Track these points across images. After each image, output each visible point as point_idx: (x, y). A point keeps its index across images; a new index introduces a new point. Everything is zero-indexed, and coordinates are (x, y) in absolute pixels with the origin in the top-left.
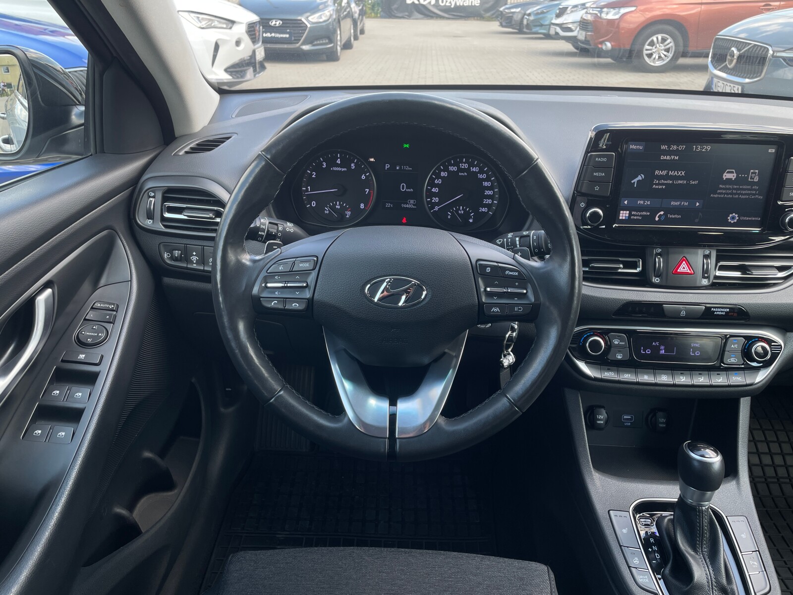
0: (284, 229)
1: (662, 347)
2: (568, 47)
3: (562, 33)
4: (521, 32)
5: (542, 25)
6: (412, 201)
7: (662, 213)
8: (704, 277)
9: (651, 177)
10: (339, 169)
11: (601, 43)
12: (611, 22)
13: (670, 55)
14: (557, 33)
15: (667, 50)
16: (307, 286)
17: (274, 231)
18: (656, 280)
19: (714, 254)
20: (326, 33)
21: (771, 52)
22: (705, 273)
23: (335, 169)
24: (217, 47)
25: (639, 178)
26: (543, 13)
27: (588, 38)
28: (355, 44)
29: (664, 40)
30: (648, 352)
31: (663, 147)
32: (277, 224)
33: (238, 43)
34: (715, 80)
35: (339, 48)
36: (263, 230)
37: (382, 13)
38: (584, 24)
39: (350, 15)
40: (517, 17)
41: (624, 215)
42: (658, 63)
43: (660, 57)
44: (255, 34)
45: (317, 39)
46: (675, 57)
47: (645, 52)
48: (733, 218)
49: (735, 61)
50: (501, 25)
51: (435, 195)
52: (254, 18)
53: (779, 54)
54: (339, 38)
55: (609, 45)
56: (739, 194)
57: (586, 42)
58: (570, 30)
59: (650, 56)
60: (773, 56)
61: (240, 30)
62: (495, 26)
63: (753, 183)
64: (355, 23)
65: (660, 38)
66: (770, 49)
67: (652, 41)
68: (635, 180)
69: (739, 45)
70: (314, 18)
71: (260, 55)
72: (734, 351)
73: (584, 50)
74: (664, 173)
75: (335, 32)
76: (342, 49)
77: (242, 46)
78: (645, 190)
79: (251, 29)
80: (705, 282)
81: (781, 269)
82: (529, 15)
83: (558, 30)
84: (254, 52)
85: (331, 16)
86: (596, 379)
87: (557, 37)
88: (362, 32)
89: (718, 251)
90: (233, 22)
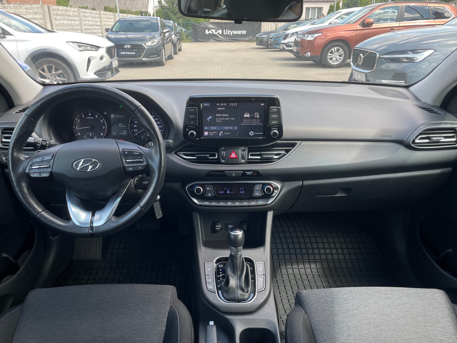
0: (50, 143)
1: (228, 190)
2: (291, 55)
3: (286, 48)
4: (268, 48)
5: (278, 44)
6: (125, 131)
7: (222, 132)
8: (243, 159)
9: (214, 117)
10: (90, 118)
11: (305, 53)
12: (310, 41)
13: (342, 58)
14: (284, 48)
15: (340, 56)
16: (50, 167)
17: (44, 144)
18: (223, 161)
19: (247, 149)
20: (156, 51)
21: (378, 55)
22: (243, 158)
23: (88, 118)
24: (89, 61)
25: (210, 118)
26: (278, 37)
27: (298, 51)
28: (175, 57)
29: (338, 50)
30: (222, 192)
31: (218, 104)
32: (46, 141)
33: (101, 58)
34: (354, 71)
35: (164, 60)
36: (39, 144)
37: (192, 39)
38: (296, 43)
39: (172, 41)
40: (265, 40)
41: (206, 133)
42: (336, 63)
43: (336, 60)
44: (112, 53)
45: (151, 55)
46: (344, 60)
47: (329, 57)
48: (252, 133)
49: (362, 61)
50: (257, 44)
51: (135, 128)
52: (111, 44)
53: (382, 56)
54: (164, 54)
55: (309, 54)
56: (252, 123)
57: (297, 53)
58: (290, 46)
59: (331, 59)
60: (379, 57)
61: (102, 52)
62: (254, 45)
63: (257, 119)
64: (174, 45)
65: (336, 49)
66: (377, 54)
67: (332, 51)
68: (208, 119)
69: (364, 52)
70: (149, 44)
71: (115, 64)
72: (258, 190)
73: (299, 56)
74: (220, 115)
75: (161, 50)
76: (166, 60)
77: (104, 59)
78: (213, 123)
79: (109, 51)
80: (243, 161)
81: (276, 155)
82: (271, 38)
83: (285, 46)
84: (111, 63)
85: (158, 42)
86: (201, 205)
87: (283, 50)
88: (180, 50)
89: (249, 148)
90: (98, 47)
